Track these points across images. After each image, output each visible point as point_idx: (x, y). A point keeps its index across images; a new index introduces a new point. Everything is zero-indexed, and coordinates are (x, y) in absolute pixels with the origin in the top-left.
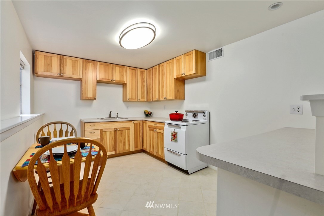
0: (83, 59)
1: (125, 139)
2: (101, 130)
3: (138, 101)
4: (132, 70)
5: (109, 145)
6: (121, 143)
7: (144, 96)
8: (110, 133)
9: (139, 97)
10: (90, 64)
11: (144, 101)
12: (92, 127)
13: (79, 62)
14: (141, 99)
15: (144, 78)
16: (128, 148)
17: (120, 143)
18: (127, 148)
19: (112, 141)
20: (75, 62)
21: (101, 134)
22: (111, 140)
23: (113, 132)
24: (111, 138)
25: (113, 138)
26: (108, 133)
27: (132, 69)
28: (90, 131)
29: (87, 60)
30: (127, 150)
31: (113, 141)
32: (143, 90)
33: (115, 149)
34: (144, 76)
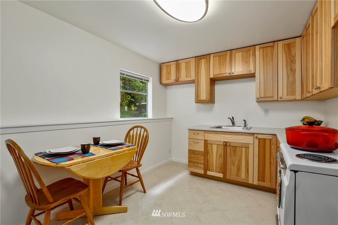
0: (195, 57)
1: (240, 161)
2: (206, 141)
3: (279, 99)
4: (265, 49)
5: (216, 163)
6: (234, 165)
7: (295, 89)
8: (217, 148)
9: (283, 92)
10: (203, 60)
11: (295, 100)
12: (196, 136)
13: (191, 62)
14: (287, 95)
15: (293, 55)
16: (246, 177)
17: (232, 165)
18: (243, 176)
19: (220, 158)
20: (188, 64)
21: (205, 146)
22: (218, 157)
23: (222, 147)
24: (219, 155)
25: (221, 155)
26: (215, 147)
27: (266, 47)
28: (194, 140)
29: (199, 57)
30: (243, 179)
31: (221, 160)
32: (291, 79)
33: (224, 171)
34: (293, 52)
